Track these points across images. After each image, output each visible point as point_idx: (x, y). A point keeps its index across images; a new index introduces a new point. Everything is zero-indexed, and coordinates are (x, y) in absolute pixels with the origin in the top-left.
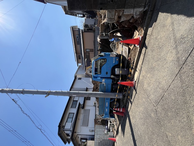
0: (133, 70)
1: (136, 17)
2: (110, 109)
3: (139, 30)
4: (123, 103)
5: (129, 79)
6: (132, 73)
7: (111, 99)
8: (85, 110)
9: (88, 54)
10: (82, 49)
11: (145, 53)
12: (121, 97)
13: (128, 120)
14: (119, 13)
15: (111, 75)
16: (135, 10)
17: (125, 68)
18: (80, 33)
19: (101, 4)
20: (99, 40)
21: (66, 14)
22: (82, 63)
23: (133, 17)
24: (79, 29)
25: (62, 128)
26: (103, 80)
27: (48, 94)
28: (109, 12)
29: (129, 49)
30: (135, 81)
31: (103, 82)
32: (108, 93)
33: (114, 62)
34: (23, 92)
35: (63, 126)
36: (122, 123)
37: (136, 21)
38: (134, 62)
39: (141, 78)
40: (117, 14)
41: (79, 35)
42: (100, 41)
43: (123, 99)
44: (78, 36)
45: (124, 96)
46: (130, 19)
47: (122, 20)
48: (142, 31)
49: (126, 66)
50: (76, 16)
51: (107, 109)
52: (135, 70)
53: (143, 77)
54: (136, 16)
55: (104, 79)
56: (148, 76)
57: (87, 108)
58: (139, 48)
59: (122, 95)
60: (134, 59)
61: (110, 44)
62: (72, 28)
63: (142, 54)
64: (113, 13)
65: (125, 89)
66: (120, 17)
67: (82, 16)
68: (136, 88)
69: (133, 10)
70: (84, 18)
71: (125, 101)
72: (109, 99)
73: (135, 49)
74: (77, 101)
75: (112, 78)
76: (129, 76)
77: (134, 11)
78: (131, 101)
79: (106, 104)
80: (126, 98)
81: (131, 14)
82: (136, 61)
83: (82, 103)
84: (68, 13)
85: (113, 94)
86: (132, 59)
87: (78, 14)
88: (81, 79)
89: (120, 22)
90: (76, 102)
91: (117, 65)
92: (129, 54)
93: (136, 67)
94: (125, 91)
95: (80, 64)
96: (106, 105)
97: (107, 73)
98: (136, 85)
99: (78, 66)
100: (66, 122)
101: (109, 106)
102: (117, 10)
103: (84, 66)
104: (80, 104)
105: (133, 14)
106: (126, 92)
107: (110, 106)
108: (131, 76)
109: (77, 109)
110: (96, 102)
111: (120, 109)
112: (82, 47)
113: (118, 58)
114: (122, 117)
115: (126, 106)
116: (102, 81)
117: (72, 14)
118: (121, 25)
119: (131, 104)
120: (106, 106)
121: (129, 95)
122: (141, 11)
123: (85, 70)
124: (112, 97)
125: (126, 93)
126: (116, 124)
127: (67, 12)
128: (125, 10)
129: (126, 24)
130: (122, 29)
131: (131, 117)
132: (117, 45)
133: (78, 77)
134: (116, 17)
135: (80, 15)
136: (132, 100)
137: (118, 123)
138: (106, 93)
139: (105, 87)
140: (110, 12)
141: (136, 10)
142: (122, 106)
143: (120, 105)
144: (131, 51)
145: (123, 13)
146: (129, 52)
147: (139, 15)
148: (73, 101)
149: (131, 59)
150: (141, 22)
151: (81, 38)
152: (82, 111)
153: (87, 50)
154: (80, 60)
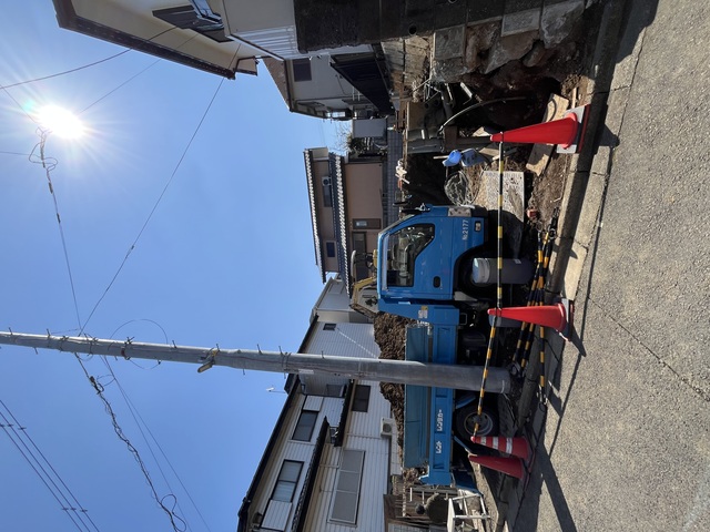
0: (554, 254)
1: (553, 41)
2: (455, 444)
3: (569, 91)
4: (515, 411)
5: (537, 297)
6: (551, 269)
7: (460, 394)
8: (347, 453)
9: (360, 237)
10: (342, 219)
11: (610, 164)
12: (502, 385)
13: (545, 498)
14: (480, 38)
15: (454, 290)
16: (548, 11)
17: (516, 255)
18: (334, 169)
19: (413, 13)
20: (401, 172)
21: (291, 110)
22: (341, 272)
23: (538, 43)
24: (332, 156)
25: (253, 525)
26: (423, 312)
27: (210, 359)
28: (442, 37)
29: (529, 177)
30: (571, 302)
31: (424, 320)
32: (443, 368)
33: (465, 238)
34: (127, 351)
35: (258, 514)
36: (512, 513)
37: (552, 56)
38: (555, 220)
39: (600, 276)
40: (471, 42)
41: (333, 174)
42: (406, 176)
43: (514, 397)
44: (327, 178)
45: (517, 381)
46: (527, 56)
47: (494, 62)
48: (581, 90)
49: (516, 249)
50: (325, 117)
51: (439, 443)
52: (566, 253)
53: (614, 268)
54: (550, 34)
55: (424, 307)
56: (641, 257)
57: (352, 443)
58: (575, 157)
59: (508, 378)
60: (557, 210)
61: (444, 184)
62: (310, 153)
63: (592, 178)
64: (459, 38)
65: (523, 345)
66: (483, 55)
67: (343, 114)
68: (578, 328)
69: (539, 13)
70: (350, 122)
71: (522, 404)
72: (451, 396)
73: (557, 170)
74: (317, 413)
75: (457, 304)
76: (539, 284)
77: (543, 18)
78: (559, 400)
79: (436, 417)
80: (527, 386)
81: (529, 33)
82: (567, 212)
83: (334, 422)
84: (300, 107)
85: (465, 370)
86: (544, 213)
87: (332, 110)
88: (333, 329)
89: (487, 72)
90: (314, 416)
91: (476, 248)
92: (527, 199)
93: (569, 238)
94: (524, 354)
95: (332, 275)
96: (436, 422)
97: (437, 282)
98: (578, 315)
99: (324, 281)
100: (271, 498)
101: (449, 431)
102: (474, 23)
103: (344, 280)
104: (326, 424)
105: (539, 32)
106: (527, 359)
107: (454, 427)
108: (545, 282)
109: (313, 448)
110: (393, 422)
111: (503, 443)
112: (342, 212)
113: (482, 220)
114: (516, 481)
115: (528, 427)
116: (418, 315)
117: (313, 112)
118: (491, 84)
119: (561, 412)
120: (436, 427)
121: (541, 369)
122: (572, 13)
123: (351, 294)
124: (460, 385)
125: (528, 367)
126: (483, 521)
127: (295, 106)
128: (506, 20)
129: (510, 78)
130: (493, 105)
131: (563, 481)
132: (471, 182)
133: (324, 319)
134: (469, 52)
135: (336, 115)
136: (561, 394)
137: (495, 515)
138: (436, 367)
139: (431, 340)
140: (446, 37)
141: (550, 10)
142: (512, 429)
143: (502, 428)
144: (538, 184)
145: (498, 32)
146: (528, 190)
147: (565, 28)
148: (303, 411)
149: (538, 215)
150: (573, 57)
151: (340, 183)
152: (334, 455)
153: (358, 224)
154: (333, 261)
